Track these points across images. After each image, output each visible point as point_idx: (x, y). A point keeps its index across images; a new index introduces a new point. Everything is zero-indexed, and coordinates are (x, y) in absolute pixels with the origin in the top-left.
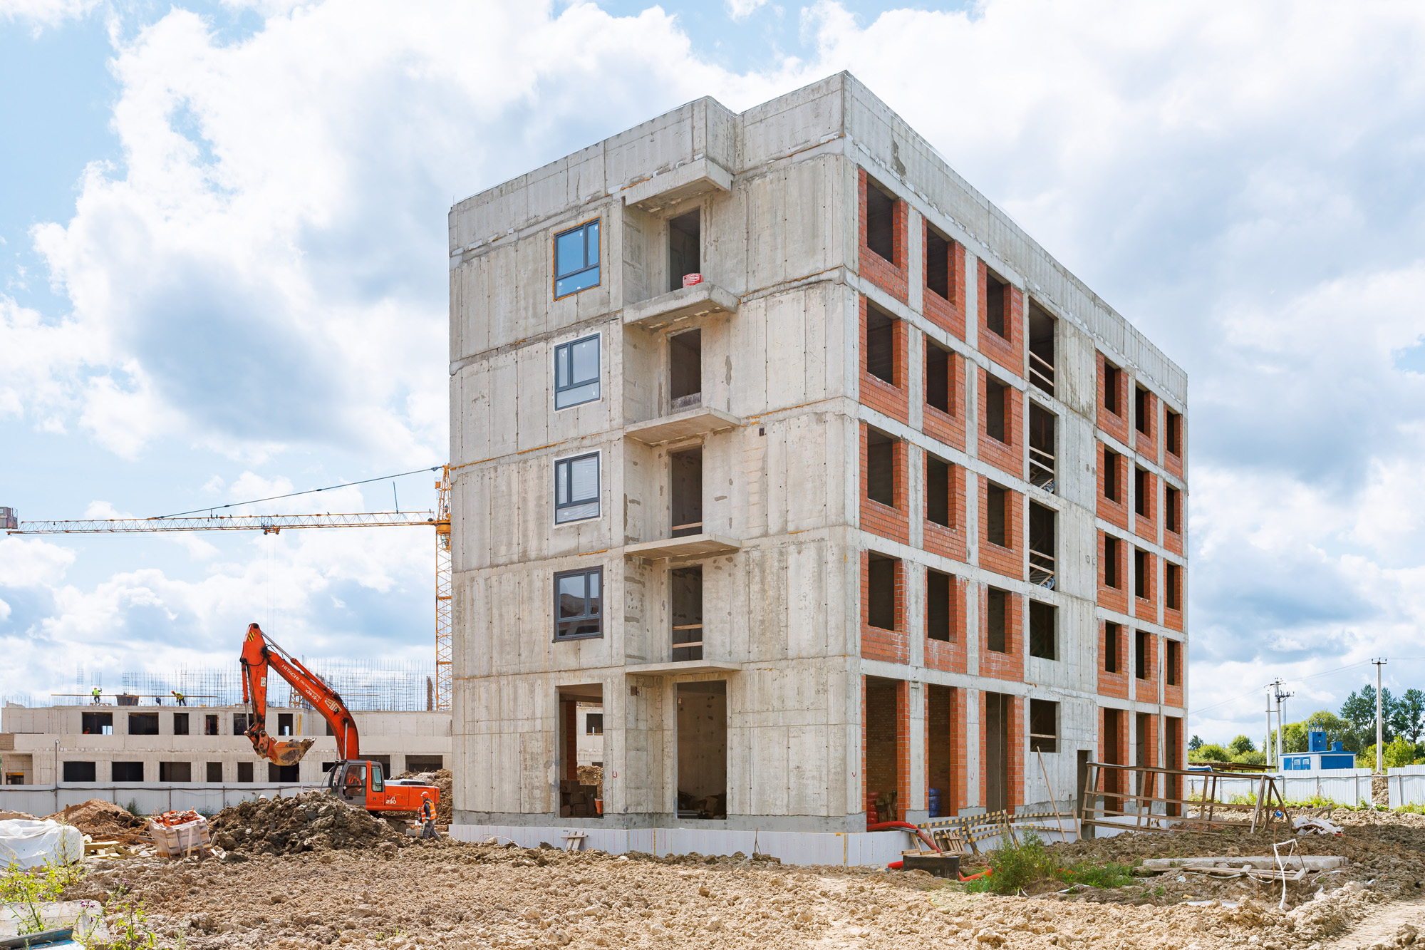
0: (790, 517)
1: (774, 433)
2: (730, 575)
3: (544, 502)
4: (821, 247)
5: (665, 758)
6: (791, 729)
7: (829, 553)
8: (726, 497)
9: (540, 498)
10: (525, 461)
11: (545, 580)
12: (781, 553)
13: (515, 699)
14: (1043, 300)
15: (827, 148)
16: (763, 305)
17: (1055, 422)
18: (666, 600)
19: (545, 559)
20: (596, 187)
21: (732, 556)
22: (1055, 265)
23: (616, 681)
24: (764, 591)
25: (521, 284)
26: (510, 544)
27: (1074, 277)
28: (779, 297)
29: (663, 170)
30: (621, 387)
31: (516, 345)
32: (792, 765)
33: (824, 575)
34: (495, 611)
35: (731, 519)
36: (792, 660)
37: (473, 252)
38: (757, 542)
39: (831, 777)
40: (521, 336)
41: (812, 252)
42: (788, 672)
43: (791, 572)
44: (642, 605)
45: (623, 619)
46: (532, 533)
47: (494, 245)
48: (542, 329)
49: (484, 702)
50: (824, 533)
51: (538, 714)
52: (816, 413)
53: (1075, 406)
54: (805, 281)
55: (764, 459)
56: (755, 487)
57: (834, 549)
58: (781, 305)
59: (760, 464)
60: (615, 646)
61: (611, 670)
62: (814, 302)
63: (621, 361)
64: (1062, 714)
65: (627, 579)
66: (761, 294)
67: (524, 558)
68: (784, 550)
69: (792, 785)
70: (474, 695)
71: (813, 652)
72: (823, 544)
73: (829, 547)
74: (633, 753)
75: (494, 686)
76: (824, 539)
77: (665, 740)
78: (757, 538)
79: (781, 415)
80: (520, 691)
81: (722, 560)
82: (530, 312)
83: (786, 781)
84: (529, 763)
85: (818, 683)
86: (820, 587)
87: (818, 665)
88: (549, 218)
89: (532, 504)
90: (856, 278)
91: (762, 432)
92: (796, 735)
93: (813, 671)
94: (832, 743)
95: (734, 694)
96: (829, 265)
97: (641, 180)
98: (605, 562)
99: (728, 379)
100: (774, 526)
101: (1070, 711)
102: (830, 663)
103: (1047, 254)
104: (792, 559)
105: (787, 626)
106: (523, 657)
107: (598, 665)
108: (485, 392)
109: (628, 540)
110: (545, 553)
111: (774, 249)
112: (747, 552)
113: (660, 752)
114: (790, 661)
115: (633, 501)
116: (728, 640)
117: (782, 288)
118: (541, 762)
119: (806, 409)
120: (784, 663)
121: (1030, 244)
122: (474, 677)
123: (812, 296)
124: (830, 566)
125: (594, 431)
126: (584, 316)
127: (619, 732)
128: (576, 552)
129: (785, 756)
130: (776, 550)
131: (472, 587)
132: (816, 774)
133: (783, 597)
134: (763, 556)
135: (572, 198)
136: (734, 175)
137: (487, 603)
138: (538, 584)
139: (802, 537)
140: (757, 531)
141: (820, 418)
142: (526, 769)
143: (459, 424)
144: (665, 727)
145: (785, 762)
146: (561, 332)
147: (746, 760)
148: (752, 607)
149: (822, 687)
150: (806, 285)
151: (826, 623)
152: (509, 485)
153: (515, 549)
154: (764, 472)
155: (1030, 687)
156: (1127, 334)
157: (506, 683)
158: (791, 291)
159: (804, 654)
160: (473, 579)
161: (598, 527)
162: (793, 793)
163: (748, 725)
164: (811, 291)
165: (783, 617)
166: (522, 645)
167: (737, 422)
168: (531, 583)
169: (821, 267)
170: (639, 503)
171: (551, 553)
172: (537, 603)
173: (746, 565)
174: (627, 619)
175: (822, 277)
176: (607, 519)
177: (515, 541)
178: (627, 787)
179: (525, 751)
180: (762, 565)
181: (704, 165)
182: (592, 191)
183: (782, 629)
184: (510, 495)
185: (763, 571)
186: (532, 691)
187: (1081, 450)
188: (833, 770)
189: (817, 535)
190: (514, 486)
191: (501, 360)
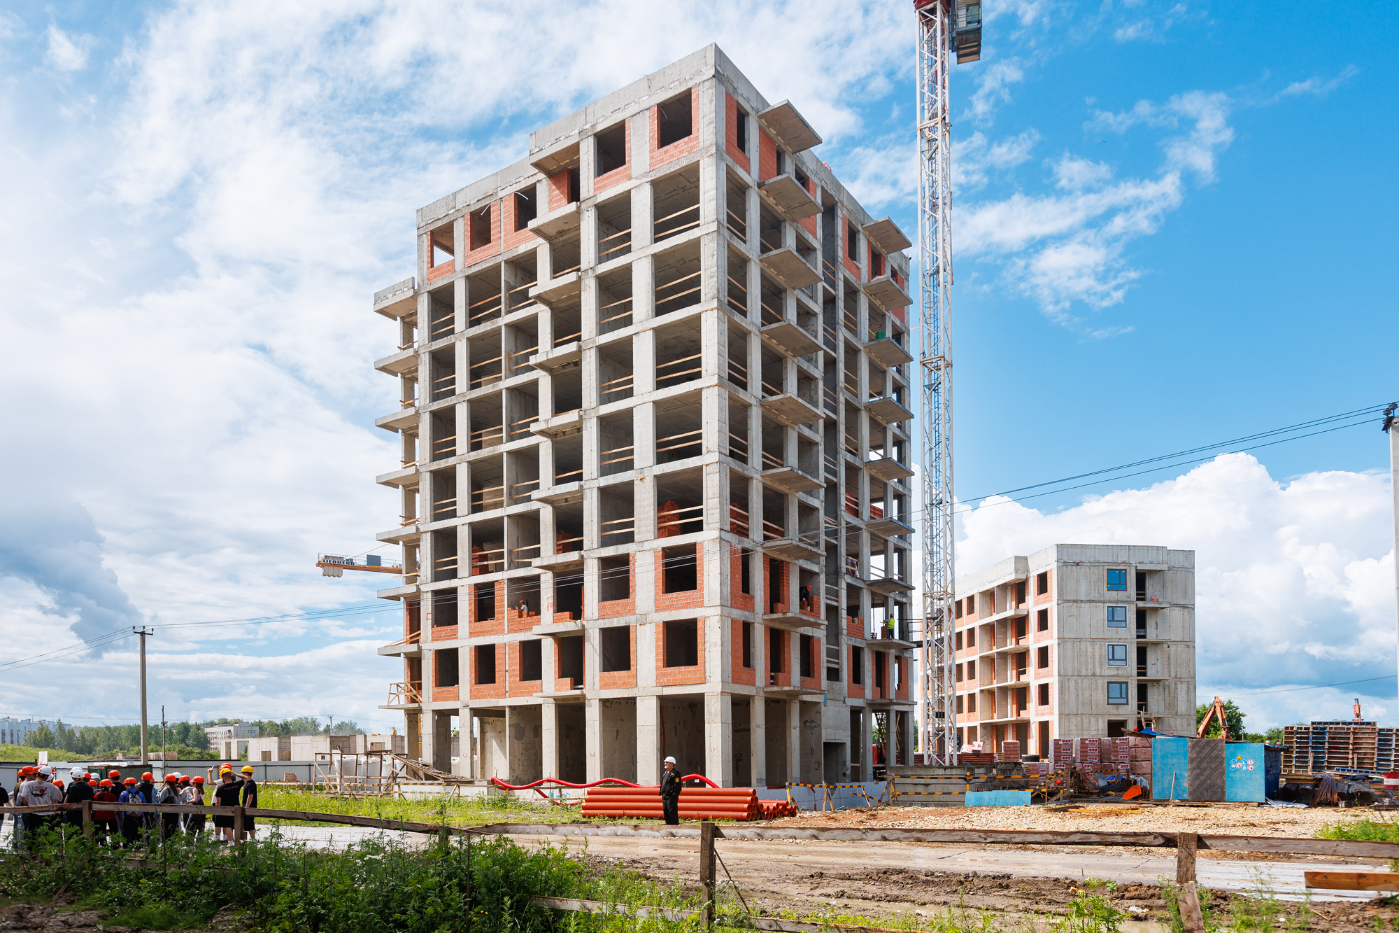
0: (1178, 674)
1: (1173, 648)
2: (1158, 688)
3: (1103, 657)
7: (1191, 686)
8: (1156, 664)
9: (1101, 656)
10: (1094, 642)
11: (1103, 683)
12: (1175, 684)
13: (1090, 723)
19: (1103, 676)
20: (1125, 559)
21: (1158, 682)
24: (1169, 694)
25: (1093, 581)
26: (1087, 669)
28: (1173, 608)
29: (1152, 563)
31: (1090, 601)
33: (1189, 692)
40: (1093, 599)
43: (1179, 690)
46: (1097, 667)
48: (1102, 599)
49: (1074, 724)
50: (1190, 680)
51: (1100, 729)
54: (1183, 606)
55: (1169, 655)
56: (1167, 663)
58: (1175, 611)
62: (1185, 613)
67: (1094, 675)
70: (1069, 721)
75: (1079, 719)
79: (1175, 643)
81: (1155, 683)
82: (1097, 591)
88: (1105, 562)
89: (1097, 657)
91: (1169, 647)
97: (1143, 563)
98: (1129, 680)
100: (1173, 674)
104: (1179, 686)
105: (1177, 705)
108: (1075, 614)
110: (1103, 674)
112: (1164, 682)
114: (1179, 716)
116: (1157, 708)
117: (1175, 606)
119: (1183, 643)
122: (1069, 714)
124: (1191, 689)
125: (1125, 638)
126: (1119, 599)
128: (1117, 676)
131: (1068, 682)
133: (1176, 696)
134: (1170, 684)
135: (1115, 559)
137: (1078, 689)
138: (1100, 684)
139: (1182, 680)
140: (1167, 676)
143: (1062, 622)
146: (1111, 602)
148: (1165, 699)
152: (1086, 649)
153: (1089, 671)
154: (1169, 658)
157: (1085, 717)
158: (1178, 607)
160: (1069, 679)
161: (1126, 669)
164: (1184, 609)
165: (1176, 703)
166: (1093, 705)
167: (1160, 642)
168: (1097, 684)
171: (1107, 674)
172: (1100, 691)
173: (1163, 686)
176: (1130, 667)
177: (1089, 668)
180: (1169, 687)
184: (1087, 652)
186: (1097, 722)
189: (1188, 680)
190: (1089, 650)
191: (1083, 604)
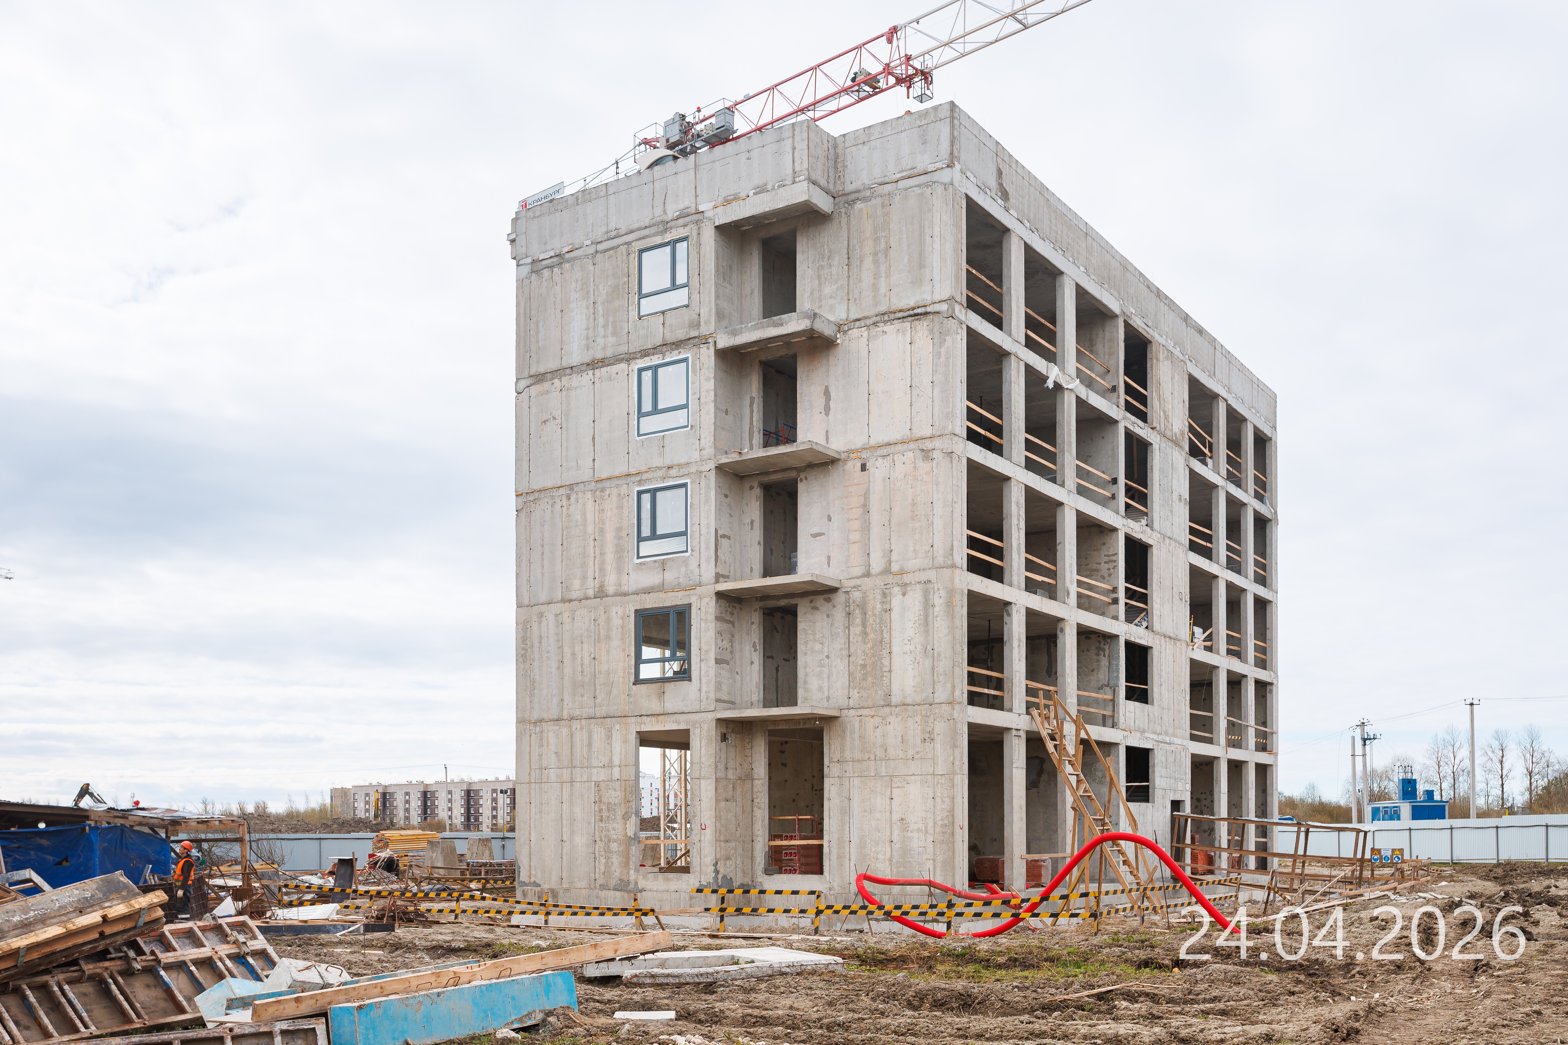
0: (894, 557)
1: (878, 469)
2: (828, 616)
3: (624, 534)
4: (928, 278)
5: (755, 809)
6: (895, 779)
7: (936, 596)
8: (824, 534)
9: (619, 529)
10: (603, 490)
11: (625, 617)
12: (884, 595)
13: (590, 745)
14: (1137, 323)
15: (936, 177)
16: (865, 334)
17: (1149, 452)
18: (757, 641)
19: (625, 595)
20: (686, 202)
21: (831, 596)
22: (1149, 286)
23: (705, 727)
24: (865, 633)
25: (600, 300)
26: (584, 578)
27: (1167, 297)
28: (882, 327)
29: (761, 190)
30: (713, 415)
31: (594, 365)
32: (896, 817)
33: (930, 618)
34: (567, 650)
35: (829, 557)
36: (896, 706)
37: (544, 263)
38: (858, 582)
39: (937, 830)
40: (599, 356)
41: (917, 282)
42: (891, 719)
43: (895, 615)
44: (732, 646)
45: (713, 662)
46: (611, 565)
47: (567, 256)
48: (623, 349)
49: (553, 748)
50: (931, 575)
51: (616, 761)
52: (923, 450)
53: (1168, 433)
54: (911, 312)
55: (866, 496)
56: (856, 525)
57: (941, 591)
58: (885, 336)
59: (862, 500)
60: (704, 689)
61: (700, 715)
62: (920, 335)
63: (713, 388)
64: (1156, 761)
65: (718, 618)
66: (862, 323)
67: (601, 593)
68: (887, 591)
69: (895, 838)
70: (541, 740)
71: (918, 698)
72: (930, 586)
73: (936, 589)
74: (723, 804)
75: (565, 731)
76: (930, 581)
77: (755, 789)
78: (858, 578)
79: (884, 451)
80: (595, 737)
81: (820, 601)
82: (610, 329)
83: (888, 833)
84: (605, 814)
85: (923, 731)
86: (927, 632)
87: (924, 712)
88: (632, 232)
89: (610, 536)
90: (964, 311)
91: (864, 468)
92: (900, 785)
93: (918, 718)
94: (939, 794)
95: (832, 742)
96: (937, 298)
97: (736, 198)
98: (693, 600)
99: (827, 409)
100: (877, 566)
101: (1163, 759)
102: (937, 711)
103: (1141, 274)
104: (896, 601)
105: (890, 671)
106: (598, 700)
107: (686, 710)
108: (557, 413)
109: (718, 577)
110: (625, 588)
111: (877, 276)
112: (847, 592)
113: (749, 802)
114: (894, 708)
115: (723, 536)
116: (825, 685)
117: (886, 318)
118: (619, 813)
119: (912, 445)
120: (887, 710)
121: (1125, 265)
122: (541, 721)
123: (919, 328)
124: (937, 609)
125: (683, 460)
126: (671, 338)
127: (708, 781)
128: (661, 588)
129: (888, 808)
130: (878, 591)
131: (540, 623)
132: (921, 826)
133: (887, 640)
134: (864, 597)
135: (658, 212)
136: (834, 198)
137: (558, 641)
138: (617, 622)
139: (907, 578)
140: (859, 571)
141: (926, 454)
142: (601, 820)
143: (526, 446)
144: (756, 776)
145: (888, 813)
146: (645, 353)
147: (846, 812)
148: (852, 650)
149: (928, 735)
150: (911, 316)
151: (933, 669)
152: (584, 514)
153: (590, 583)
154: (866, 509)
155: (1126, 733)
156: (1218, 354)
157: (579, 727)
158: (896, 321)
159: (909, 701)
160: (541, 615)
161: (686, 562)
162: (897, 846)
163: (848, 774)
164: (917, 323)
165: (886, 662)
166: (598, 687)
167: (837, 456)
168: (608, 620)
169: (928, 298)
170: (729, 538)
171: (632, 588)
172: (616, 643)
173: (846, 606)
174: (718, 661)
175: (929, 309)
176: (696, 554)
177: (590, 574)
178: (716, 840)
179: (600, 801)
180: (863, 607)
181: (806, 188)
182: (681, 206)
183: (885, 674)
184: (585, 525)
185: (864, 613)
186: (609, 737)
187: (1174, 481)
188: (940, 823)
189: (923, 576)
190: (590, 516)
191: (575, 380)
